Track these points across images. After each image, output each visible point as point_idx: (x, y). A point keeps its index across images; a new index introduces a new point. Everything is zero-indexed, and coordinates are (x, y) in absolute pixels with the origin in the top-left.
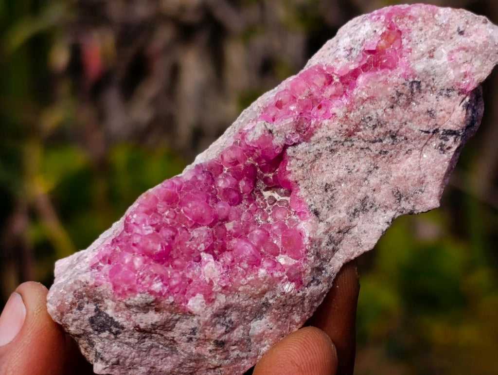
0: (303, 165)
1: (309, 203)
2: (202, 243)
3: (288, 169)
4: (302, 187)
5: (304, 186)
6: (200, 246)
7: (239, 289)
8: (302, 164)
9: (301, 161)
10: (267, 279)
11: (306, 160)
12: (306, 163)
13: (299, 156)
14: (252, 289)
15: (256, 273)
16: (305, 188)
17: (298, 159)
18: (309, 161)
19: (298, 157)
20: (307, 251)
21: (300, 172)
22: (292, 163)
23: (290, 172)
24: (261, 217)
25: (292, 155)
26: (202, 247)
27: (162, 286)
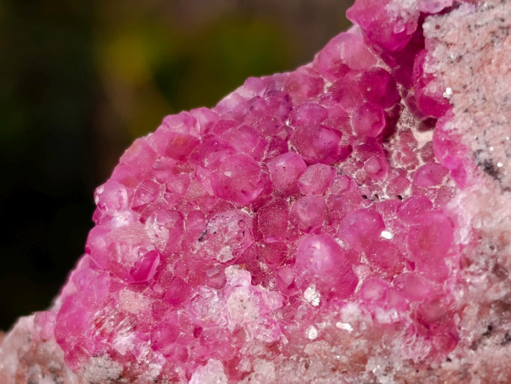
0: (460, 58)
1: (475, 147)
2: (227, 244)
3: (427, 69)
4: (458, 110)
5: (462, 107)
6: (221, 253)
7: (306, 351)
8: (457, 55)
9: (456, 48)
10: (364, 327)
11: (469, 45)
12: (468, 52)
13: (450, 36)
14: (333, 350)
15: (336, 313)
16: (466, 111)
17: (448, 45)
18: (474, 46)
19: (449, 40)
20: (466, 262)
21: (453, 74)
22: (434, 54)
23: (431, 77)
24: (388, 188)
25: (434, 35)
26: (226, 252)
27: (135, 342)
